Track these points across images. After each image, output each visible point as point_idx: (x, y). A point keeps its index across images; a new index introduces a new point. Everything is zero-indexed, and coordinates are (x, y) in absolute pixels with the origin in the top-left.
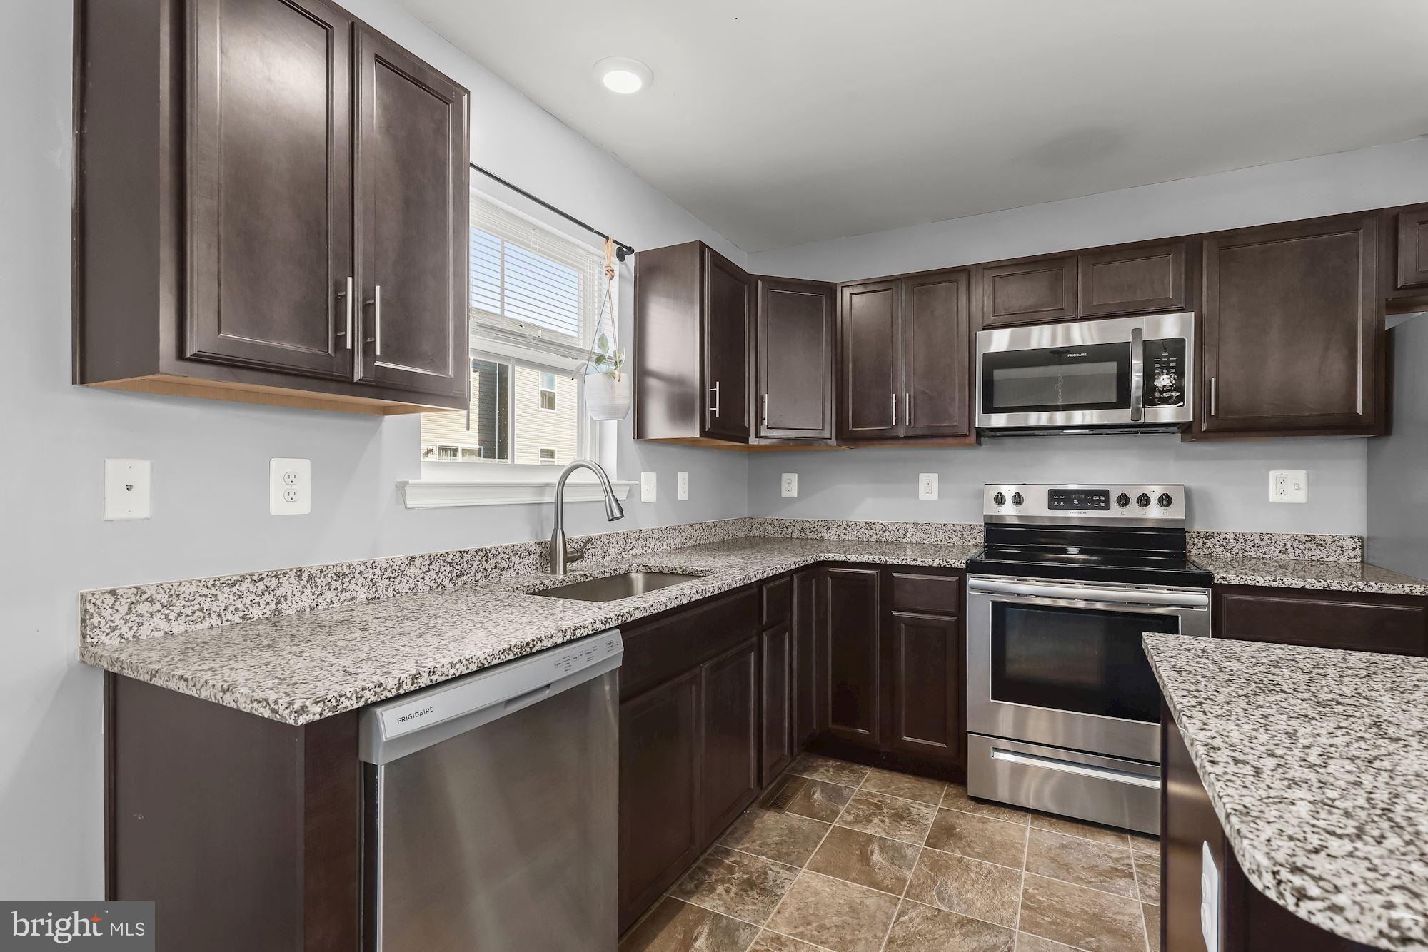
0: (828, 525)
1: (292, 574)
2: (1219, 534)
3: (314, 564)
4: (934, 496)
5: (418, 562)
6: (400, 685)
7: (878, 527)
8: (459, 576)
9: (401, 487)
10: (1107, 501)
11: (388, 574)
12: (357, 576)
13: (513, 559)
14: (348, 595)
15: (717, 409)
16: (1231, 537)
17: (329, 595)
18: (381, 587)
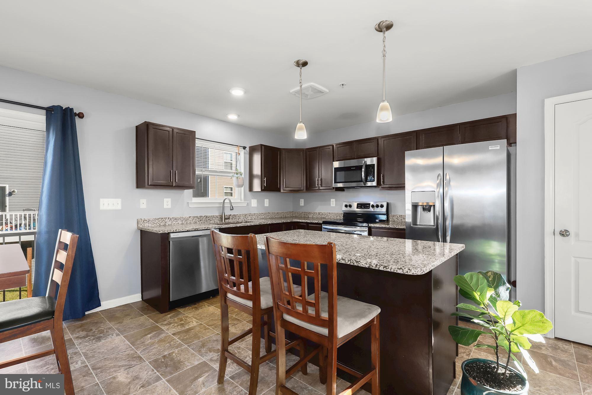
0: (310, 213)
1: (168, 218)
2: (396, 215)
3: (171, 217)
4: (334, 205)
5: (191, 217)
6: (174, 231)
7: (321, 214)
8: (200, 221)
9: (188, 203)
10: (369, 207)
11: (185, 219)
12: (179, 219)
13: (213, 218)
14: (177, 222)
15: (265, 184)
16: (399, 216)
17: (174, 222)
18: (184, 222)
